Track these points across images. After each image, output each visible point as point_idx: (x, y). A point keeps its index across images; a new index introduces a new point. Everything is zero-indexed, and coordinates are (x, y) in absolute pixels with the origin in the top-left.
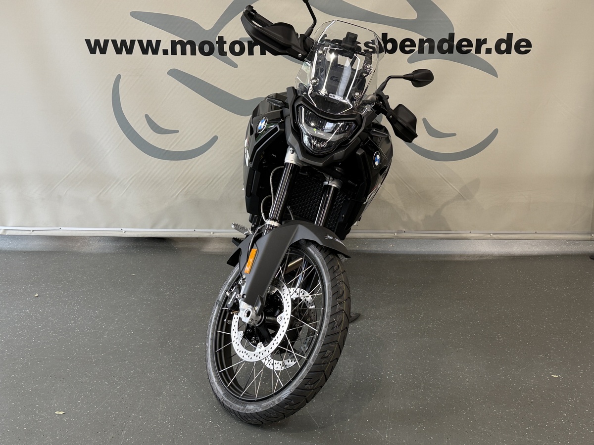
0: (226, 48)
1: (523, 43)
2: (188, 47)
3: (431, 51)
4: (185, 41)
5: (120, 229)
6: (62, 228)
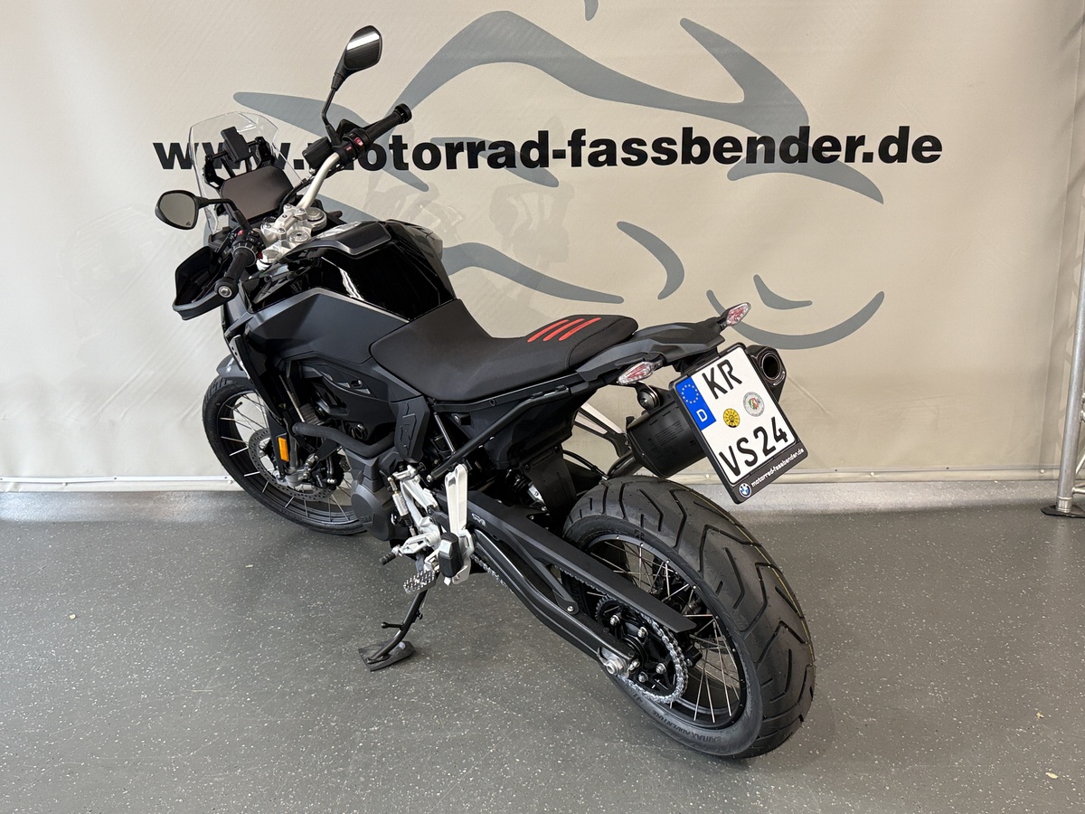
0: (408, 156)
1: (927, 144)
3: (769, 158)
5: (222, 478)
6: (119, 478)
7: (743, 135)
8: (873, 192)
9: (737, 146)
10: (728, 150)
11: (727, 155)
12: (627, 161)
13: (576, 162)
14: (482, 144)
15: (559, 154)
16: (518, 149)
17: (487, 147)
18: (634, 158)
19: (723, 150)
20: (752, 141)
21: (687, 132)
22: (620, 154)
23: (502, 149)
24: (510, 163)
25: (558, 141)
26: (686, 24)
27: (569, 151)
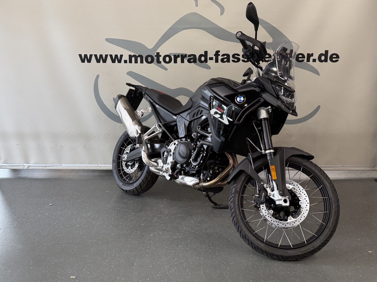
0: (161, 59)
1: (334, 56)
2: (139, 59)
4: (137, 55)
5: (97, 165)
6: (63, 165)
7: (272, 53)
8: (316, 72)
9: (270, 56)
11: (267, 59)
12: (233, 61)
13: (217, 61)
14: (186, 55)
15: (211, 59)
16: (197, 57)
17: (187, 56)
18: (236, 60)
22: (231, 59)
23: (192, 57)
24: (195, 62)
25: (211, 54)
27: (214, 58)
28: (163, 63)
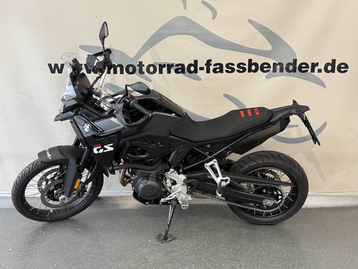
0: (144, 69)
1: (343, 66)
2: (118, 69)
3: (281, 70)
6: (29, 192)
7: (271, 62)
8: (322, 84)
9: (269, 66)
10: (266, 68)
11: (265, 69)
12: (227, 71)
13: (208, 71)
14: (172, 65)
15: (202, 69)
16: (186, 67)
17: (174, 65)
18: (230, 70)
19: (264, 68)
20: (275, 64)
21: (250, 61)
22: (225, 68)
23: (180, 67)
24: (183, 72)
25: (202, 64)
26: (250, 21)
27: (205, 67)
28: (146, 73)
